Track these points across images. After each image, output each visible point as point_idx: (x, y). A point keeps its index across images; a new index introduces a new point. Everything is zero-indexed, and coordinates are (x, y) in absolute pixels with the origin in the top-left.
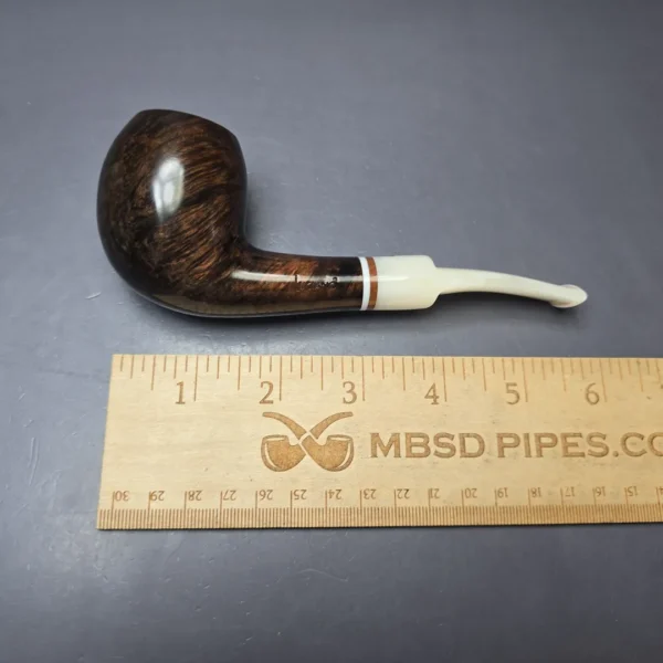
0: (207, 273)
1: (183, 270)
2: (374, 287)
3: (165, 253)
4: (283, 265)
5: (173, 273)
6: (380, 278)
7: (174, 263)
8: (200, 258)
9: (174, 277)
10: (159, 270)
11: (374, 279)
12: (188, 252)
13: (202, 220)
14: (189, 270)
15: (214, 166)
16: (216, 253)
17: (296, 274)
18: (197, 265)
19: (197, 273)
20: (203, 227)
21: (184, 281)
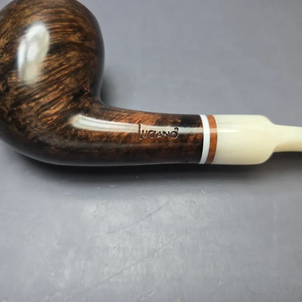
0: (55, 117)
1: (32, 113)
2: (214, 139)
3: (16, 96)
4: (128, 116)
5: (23, 116)
6: (220, 131)
7: (24, 106)
8: (50, 103)
9: (24, 120)
10: (11, 113)
11: (214, 131)
12: (37, 96)
13: (54, 69)
14: (38, 113)
15: (70, 27)
16: (64, 100)
17: (139, 123)
18: (46, 110)
19: (45, 117)
20: (54, 75)
21: (33, 125)
